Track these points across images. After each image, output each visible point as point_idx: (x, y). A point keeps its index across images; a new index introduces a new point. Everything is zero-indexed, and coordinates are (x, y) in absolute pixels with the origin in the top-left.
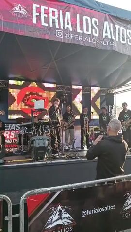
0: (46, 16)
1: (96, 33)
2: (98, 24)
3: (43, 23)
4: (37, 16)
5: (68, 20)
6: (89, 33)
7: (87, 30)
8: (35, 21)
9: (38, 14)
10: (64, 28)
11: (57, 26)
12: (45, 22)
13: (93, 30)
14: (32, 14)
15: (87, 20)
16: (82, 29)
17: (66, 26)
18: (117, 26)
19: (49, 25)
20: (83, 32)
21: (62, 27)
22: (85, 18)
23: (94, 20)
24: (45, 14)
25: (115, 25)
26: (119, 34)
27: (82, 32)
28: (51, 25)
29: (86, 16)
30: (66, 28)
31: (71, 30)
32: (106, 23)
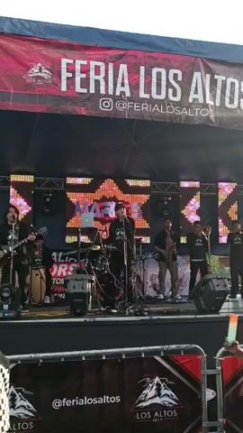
0: (84, 76)
1: (175, 95)
2: (180, 78)
3: (78, 89)
4: (68, 78)
5: (123, 79)
6: (162, 96)
7: (159, 92)
8: (64, 88)
9: (70, 75)
10: (114, 93)
11: (103, 91)
12: (81, 87)
13: (170, 91)
14: (59, 75)
15: (159, 74)
16: (148, 90)
17: (119, 89)
18: (220, 78)
19: (88, 91)
20: (151, 96)
21: (111, 92)
22: (155, 71)
23: (172, 72)
24: (82, 72)
25: (216, 77)
26: (223, 92)
27: (147, 96)
28: (92, 90)
29: (158, 66)
30: (118, 93)
31: (128, 94)
32: (197, 75)
